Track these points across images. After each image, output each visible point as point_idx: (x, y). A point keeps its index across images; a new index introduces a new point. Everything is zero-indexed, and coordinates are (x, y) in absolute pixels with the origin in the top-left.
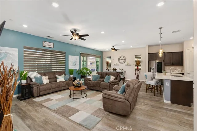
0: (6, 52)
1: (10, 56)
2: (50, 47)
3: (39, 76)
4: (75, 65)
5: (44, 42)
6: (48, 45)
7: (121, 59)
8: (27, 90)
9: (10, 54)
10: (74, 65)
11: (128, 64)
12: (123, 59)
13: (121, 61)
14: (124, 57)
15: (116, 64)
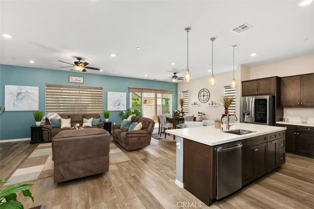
0: (26, 92)
1: (30, 95)
2: (78, 82)
3: (59, 117)
4: (119, 105)
5: (70, 77)
6: (76, 80)
7: (202, 94)
8: (38, 133)
9: (30, 93)
10: (117, 105)
11: (212, 104)
12: (206, 94)
13: (202, 98)
14: (207, 91)
15: (195, 103)
